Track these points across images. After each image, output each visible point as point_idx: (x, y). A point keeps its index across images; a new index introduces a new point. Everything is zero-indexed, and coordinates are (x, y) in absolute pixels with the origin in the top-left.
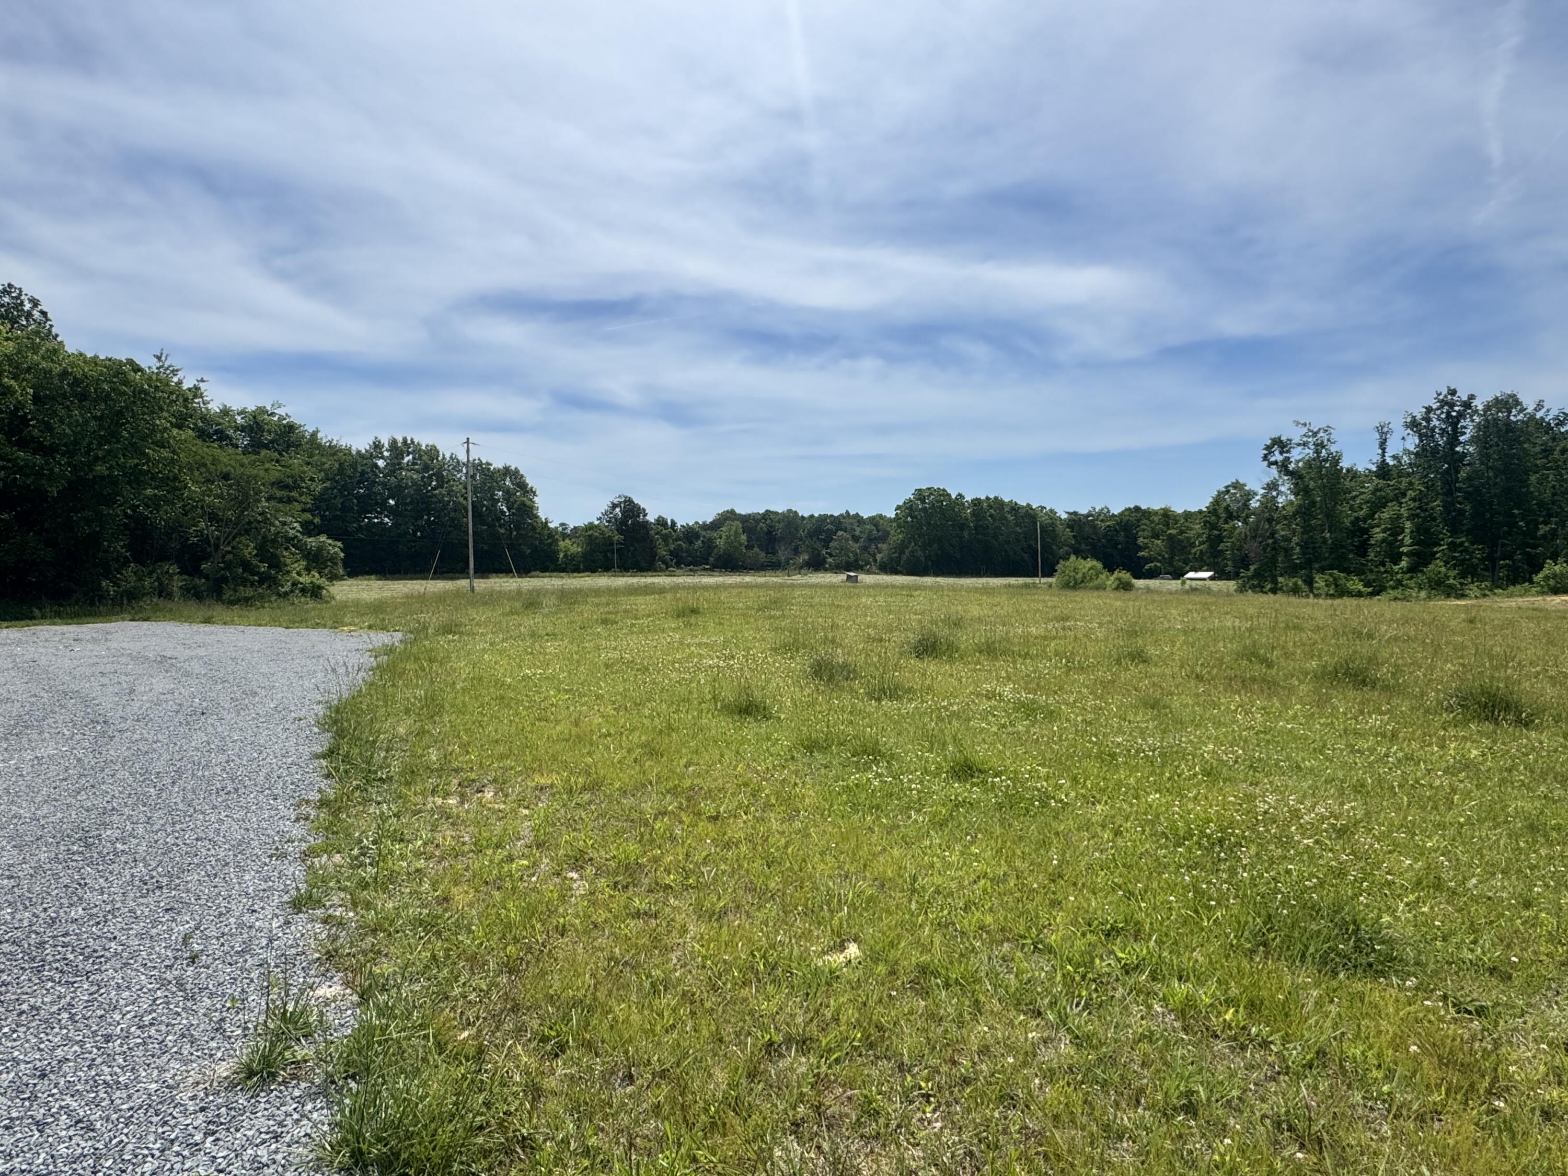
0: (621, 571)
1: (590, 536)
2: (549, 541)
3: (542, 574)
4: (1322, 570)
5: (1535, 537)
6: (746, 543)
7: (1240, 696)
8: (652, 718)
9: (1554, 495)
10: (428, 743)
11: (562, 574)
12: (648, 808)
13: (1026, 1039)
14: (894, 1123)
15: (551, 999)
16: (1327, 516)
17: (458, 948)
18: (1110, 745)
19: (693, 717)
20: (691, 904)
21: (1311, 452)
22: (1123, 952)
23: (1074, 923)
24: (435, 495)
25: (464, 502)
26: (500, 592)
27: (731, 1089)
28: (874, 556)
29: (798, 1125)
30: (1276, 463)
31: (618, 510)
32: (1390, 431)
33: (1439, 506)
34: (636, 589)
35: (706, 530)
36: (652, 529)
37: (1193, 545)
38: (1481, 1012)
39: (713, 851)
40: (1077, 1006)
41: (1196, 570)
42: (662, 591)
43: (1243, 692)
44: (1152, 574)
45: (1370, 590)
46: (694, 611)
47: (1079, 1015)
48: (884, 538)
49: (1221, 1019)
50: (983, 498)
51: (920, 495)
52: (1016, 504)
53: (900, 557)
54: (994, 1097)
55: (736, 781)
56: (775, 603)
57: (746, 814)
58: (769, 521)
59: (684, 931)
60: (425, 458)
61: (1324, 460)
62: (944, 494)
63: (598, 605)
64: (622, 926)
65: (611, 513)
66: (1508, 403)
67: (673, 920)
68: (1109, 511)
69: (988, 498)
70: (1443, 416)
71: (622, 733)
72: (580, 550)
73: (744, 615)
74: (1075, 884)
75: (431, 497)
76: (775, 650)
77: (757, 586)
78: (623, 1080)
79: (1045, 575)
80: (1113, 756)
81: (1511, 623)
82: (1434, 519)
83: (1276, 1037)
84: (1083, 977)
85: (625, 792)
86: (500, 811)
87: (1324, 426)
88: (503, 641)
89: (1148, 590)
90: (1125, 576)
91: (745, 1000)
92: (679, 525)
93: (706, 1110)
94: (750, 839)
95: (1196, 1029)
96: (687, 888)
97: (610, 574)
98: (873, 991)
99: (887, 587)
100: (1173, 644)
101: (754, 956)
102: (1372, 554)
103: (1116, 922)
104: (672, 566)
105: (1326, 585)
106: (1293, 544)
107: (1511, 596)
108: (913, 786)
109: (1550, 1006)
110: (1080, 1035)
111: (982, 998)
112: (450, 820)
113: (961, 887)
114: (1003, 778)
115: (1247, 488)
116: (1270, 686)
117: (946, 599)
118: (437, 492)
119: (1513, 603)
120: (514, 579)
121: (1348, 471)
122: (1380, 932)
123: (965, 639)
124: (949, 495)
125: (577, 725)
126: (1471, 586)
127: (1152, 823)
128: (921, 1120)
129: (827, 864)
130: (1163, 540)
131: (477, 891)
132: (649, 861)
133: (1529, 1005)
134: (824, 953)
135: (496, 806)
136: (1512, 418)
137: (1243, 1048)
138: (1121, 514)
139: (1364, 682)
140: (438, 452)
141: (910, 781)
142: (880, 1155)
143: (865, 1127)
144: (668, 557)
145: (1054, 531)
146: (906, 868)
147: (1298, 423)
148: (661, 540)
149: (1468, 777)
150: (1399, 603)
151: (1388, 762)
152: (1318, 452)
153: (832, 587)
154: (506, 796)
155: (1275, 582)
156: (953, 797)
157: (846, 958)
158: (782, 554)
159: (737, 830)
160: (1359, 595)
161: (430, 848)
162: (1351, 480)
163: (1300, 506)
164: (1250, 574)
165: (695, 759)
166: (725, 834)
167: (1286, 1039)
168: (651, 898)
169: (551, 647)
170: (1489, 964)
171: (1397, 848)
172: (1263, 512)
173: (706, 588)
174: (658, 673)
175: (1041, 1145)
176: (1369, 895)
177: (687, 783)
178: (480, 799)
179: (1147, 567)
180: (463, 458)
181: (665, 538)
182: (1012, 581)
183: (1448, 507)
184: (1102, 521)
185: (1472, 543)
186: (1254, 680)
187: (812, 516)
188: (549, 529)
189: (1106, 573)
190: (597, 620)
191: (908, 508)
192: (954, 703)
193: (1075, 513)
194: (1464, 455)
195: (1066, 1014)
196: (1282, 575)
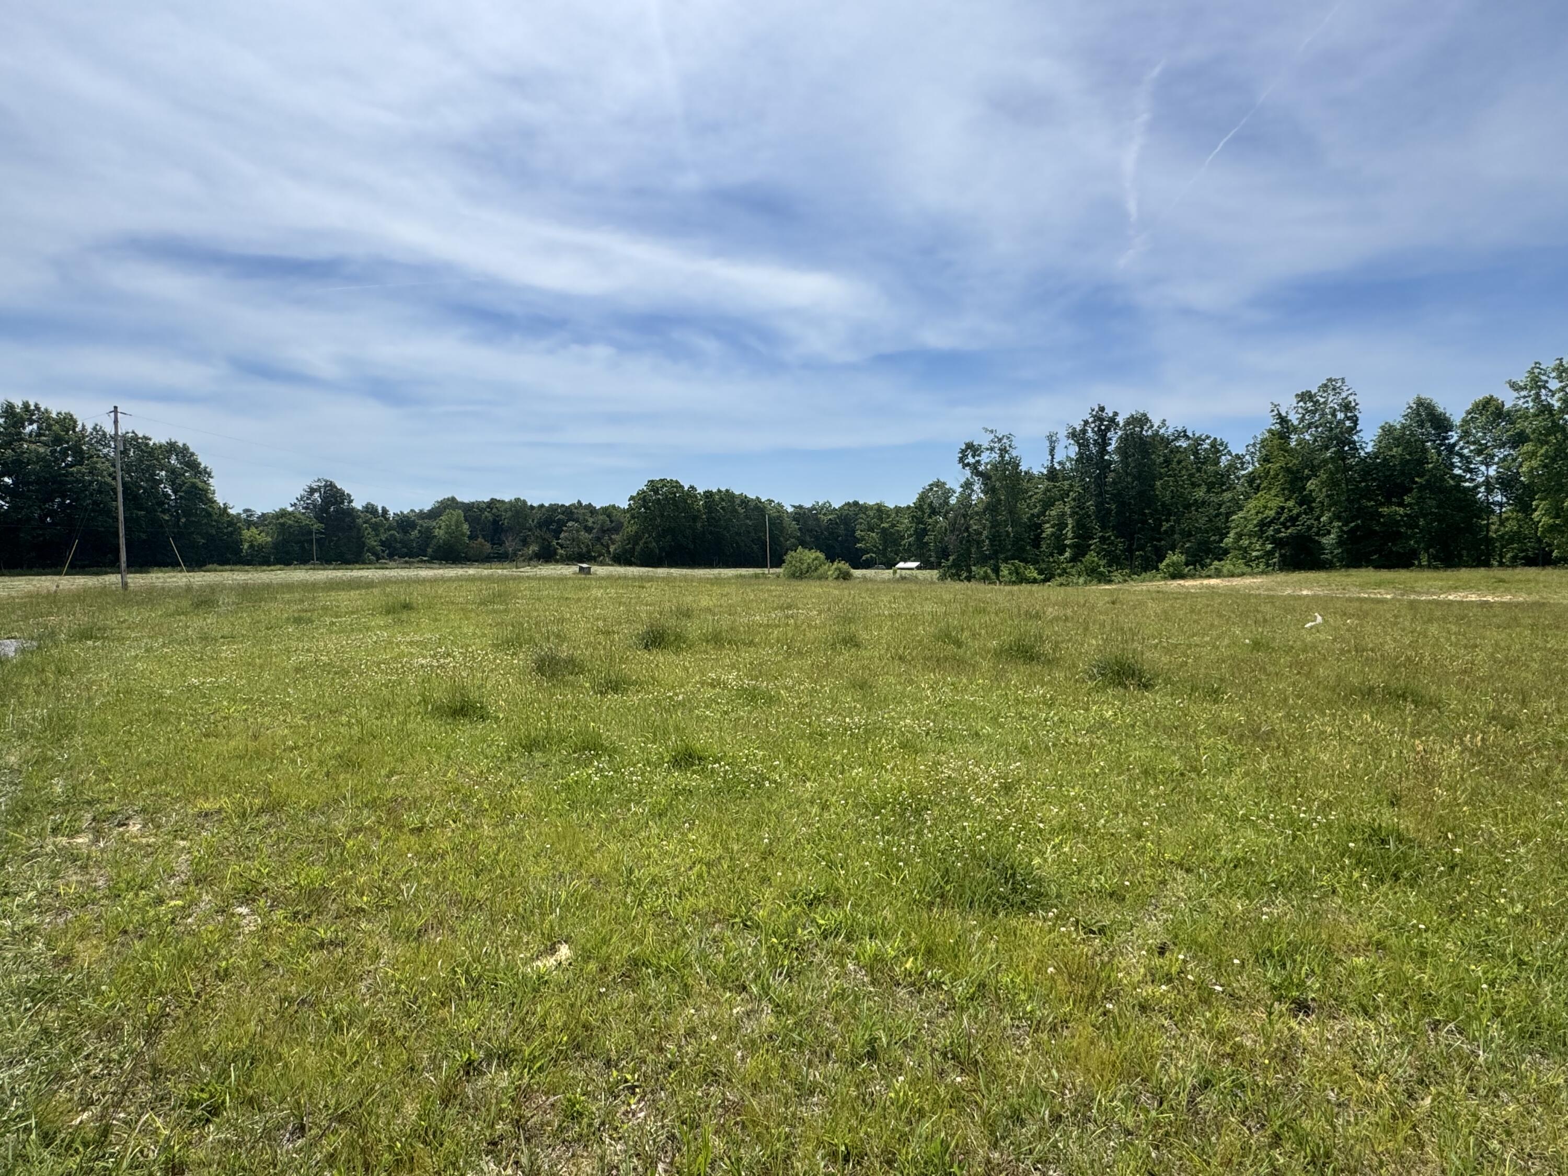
0: (322, 564)
1: (283, 525)
2: (230, 529)
3: (221, 568)
4: (1006, 560)
5: (1159, 533)
6: (469, 533)
7: (934, 674)
8: (349, 725)
9: (1173, 497)
10: (51, 771)
11: (247, 568)
12: (340, 825)
13: (731, 1015)
14: (597, 1123)
15: (206, 1057)
16: (1010, 512)
17: (80, 1015)
18: (822, 725)
19: (399, 722)
20: (386, 926)
21: (997, 456)
22: (823, 919)
23: (781, 896)
24: (72, 474)
25: (113, 483)
26: (163, 588)
27: (421, 1119)
28: (608, 547)
29: (495, 1144)
30: (968, 464)
31: (317, 495)
32: (1057, 440)
33: (1092, 505)
34: (338, 584)
35: (423, 519)
36: (359, 517)
37: (903, 538)
38: (1102, 931)
39: (415, 865)
40: (780, 975)
41: (905, 561)
42: (369, 584)
43: (937, 670)
44: (868, 565)
45: (1042, 577)
46: (407, 607)
47: (782, 983)
48: (617, 528)
49: (903, 969)
50: (715, 490)
51: (653, 486)
52: (746, 497)
53: (634, 548)
54: (698, 1077)
55: (445, 788)
56: (501, 597)
57: (455, 822)
58: (494, 510)
59: (377, 955)
60: (56, 428)
61: (1007, 464)
62: (677, 486)
63: (289, 602)
64: (300, 961)
65: (308, 499)
66: (1141, 420)
67: (363, 946)
68: (830, 506)
69: (719, 491)
70: (1096, 429)
71: (312, 745)
72: (269, 539)
73: (462, 609)
74: (784, 859)
75: (64, 475)
76: (497, 646)
77: (481, 579)
78: (292, 1134)
79: (773, 566)
80: (823, 735)
81: (1142, 603)
82: (1089, 516)
83: (946, 978)
84: (786, 947)
85: (313, 810)
86: (149, 846)
87: (1007, 433)
88: (164, 645)
89: (865, 579)
90: (844, 566)
91: (444, 1020)
92: (391, 513)
93: (391, 1148)
94: (457, 849)
95: (882, 981)
96: (380, 909)
97: (308, 567)
98: (582, 990)
99: (619, 578)
100: (880, 628)
101: (456, 972)
102: (1044, 546)
103: (818, 891)
104: (383, 558)
105: (1010, 574)
106: (983, 537)
107: (1143, 581)
108: (634, 778)
109: (1150, 919)
110: (780, 1003)
111: (690, 981)
112: (79, 863)
113: (677, 875)
114: (722, 763)
115: (947, 487)
116: (960, 664)
117: (678, 590)
118: (74, 469)
119: (1144, 586)
120: (183, 574)
121: (1026, 473)
122: (1032, 873)
123: (693, 628)
124: (682, 487)
125: (255, 737)
126: (1115, 573)
127: (855, 795)
128: (626, 1113)
129: (541, 867)
130: (877, 533)
131: (111, 943)
132: (339, 884)
133: (1136, 920)
134: (532, 959)
135: (144, 841)
136: (1144, 433)
137: (920, 991)
138: (841, 508)
139: (1032, 659)
140: (75, 422)
141: (631, 773)
142: (582, 1156)
143: (567, 1131)
144: (379, 548)
145: (781, 523)
146: (623, 861)
147: (986, 430)
148: (370, 530)
149: (1104, 734)
150: (1063, 588)
151: (1046, 725)
152: (1002, 456)
153: (562, 579)
154: (158, 827)
155: (970, 571)
156: (673, 787)
157: (556, 961)
158: (510, 545)
159: (441, 841)
160: (1035, 581)
161: (46, 900)
162: (1028, 482)
163: (988, 503)
164: (949, 563)
165: (400, 767)
166: (430, 846)
167: (954, 979)
168: (339, 925)
169: (226, 652)
170: (1109, 890)
171: (1048, 799)
172: (959, 508)
173: (424, 581)
174: (360, 675)
175: (739, 1115)
176: (1026, 841)
177: (389, 794)
178: (121, 834)
179: (864, 558)
180: (109, 429)
181: (375, 527)
182: (743, 571)
183: (1099, 505)
184: (825, 514)
185: (1117, 537)
186: (946, 658)
187: (542, 506)
188: (228, 515)
189: (828, 564)
190: (288, 619)
191: (641, 499)
192: (680, 693)
193: (800, 507)
194: (1110, 462)
195: (768, 984)
196: (974, 565)
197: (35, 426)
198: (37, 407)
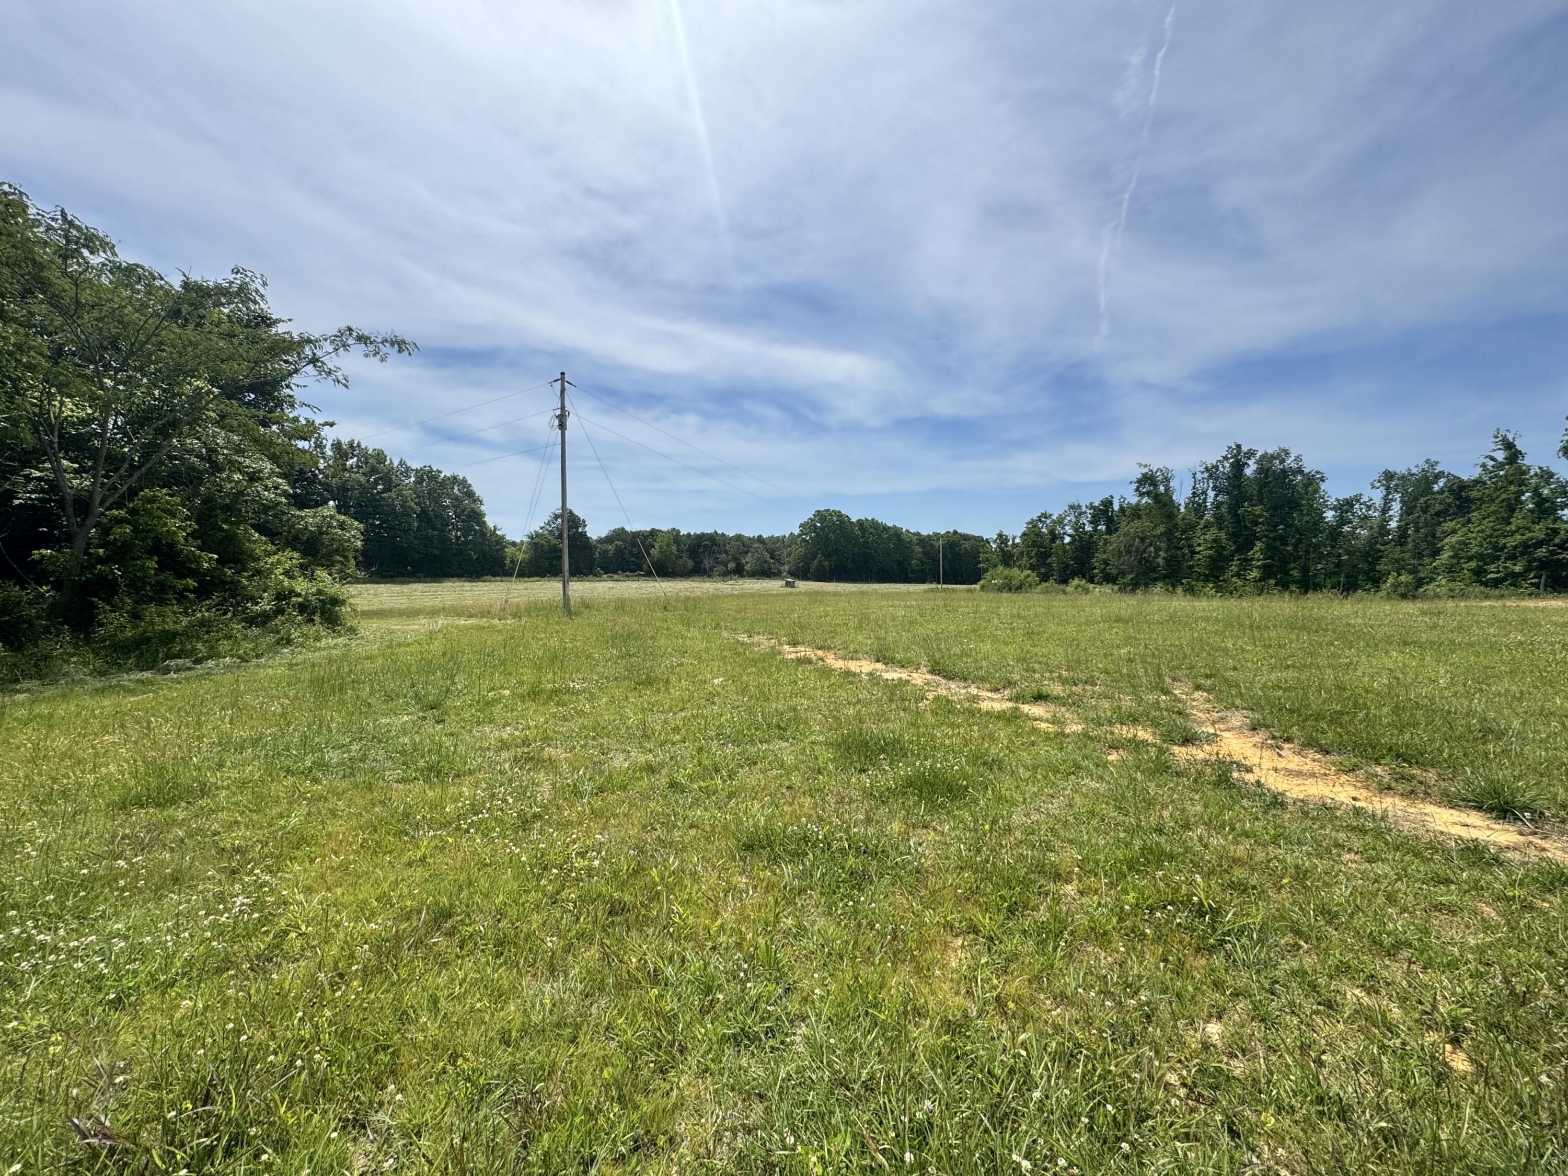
1: (537, 544)
2: (498, 547)
6: (676, 553)
24: (382, 499)
28: (784, 565)
51: (821, 516)
60: (372, 461)
62: (838, 515)
65: (553, 523)
70: (1234, 464)
72: (525, 557)
75: (377, 499)
118: (384, 495)
140: (386, 457)
158: (708, 562)
180: (411, 464)
188: (496, 536)
197: (355, 459)
198: (359, 445)
